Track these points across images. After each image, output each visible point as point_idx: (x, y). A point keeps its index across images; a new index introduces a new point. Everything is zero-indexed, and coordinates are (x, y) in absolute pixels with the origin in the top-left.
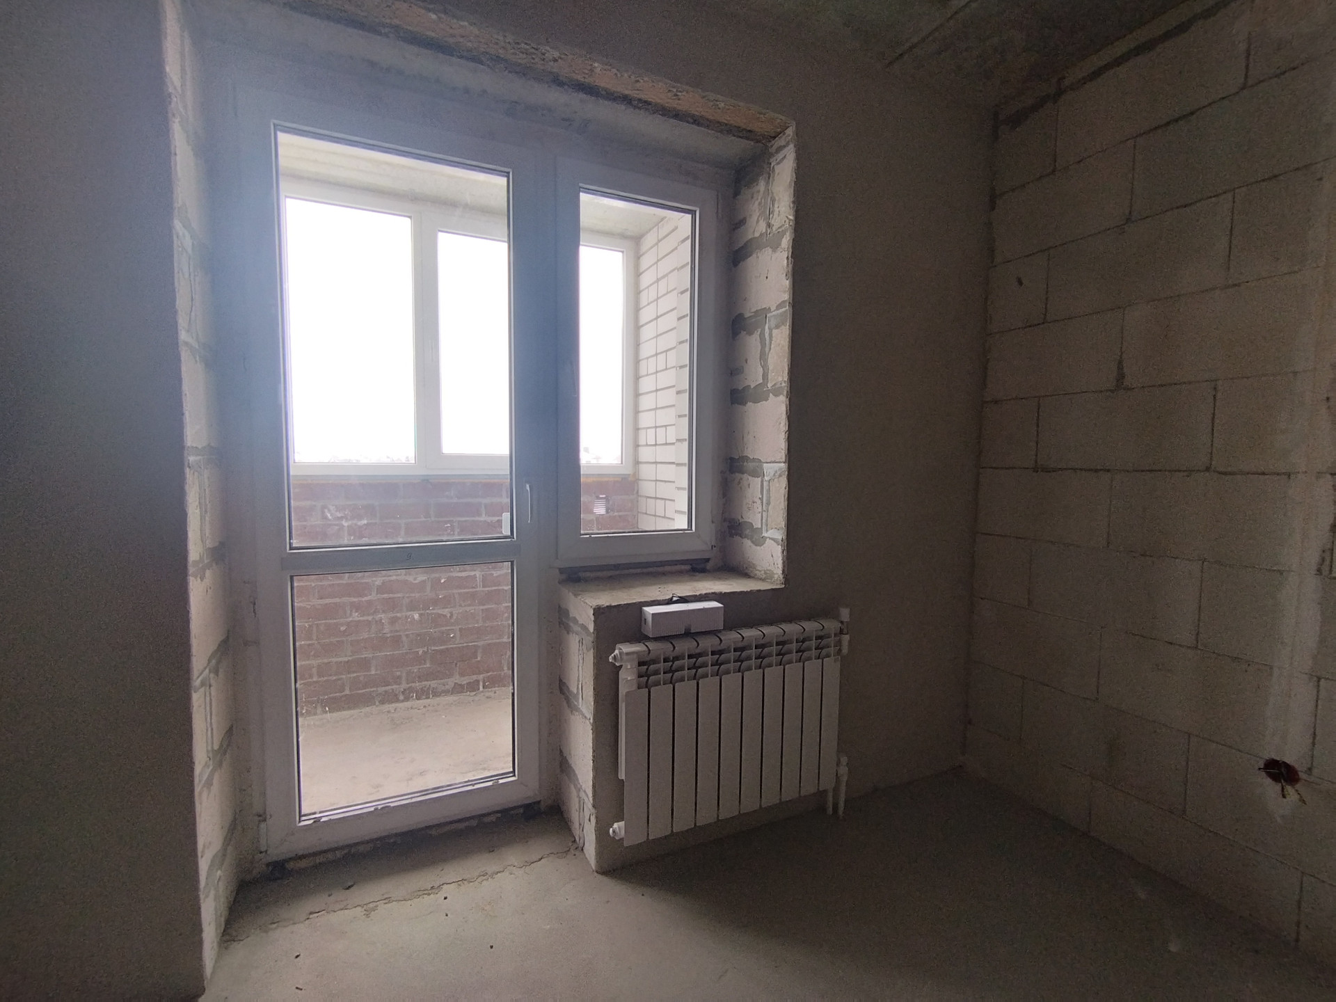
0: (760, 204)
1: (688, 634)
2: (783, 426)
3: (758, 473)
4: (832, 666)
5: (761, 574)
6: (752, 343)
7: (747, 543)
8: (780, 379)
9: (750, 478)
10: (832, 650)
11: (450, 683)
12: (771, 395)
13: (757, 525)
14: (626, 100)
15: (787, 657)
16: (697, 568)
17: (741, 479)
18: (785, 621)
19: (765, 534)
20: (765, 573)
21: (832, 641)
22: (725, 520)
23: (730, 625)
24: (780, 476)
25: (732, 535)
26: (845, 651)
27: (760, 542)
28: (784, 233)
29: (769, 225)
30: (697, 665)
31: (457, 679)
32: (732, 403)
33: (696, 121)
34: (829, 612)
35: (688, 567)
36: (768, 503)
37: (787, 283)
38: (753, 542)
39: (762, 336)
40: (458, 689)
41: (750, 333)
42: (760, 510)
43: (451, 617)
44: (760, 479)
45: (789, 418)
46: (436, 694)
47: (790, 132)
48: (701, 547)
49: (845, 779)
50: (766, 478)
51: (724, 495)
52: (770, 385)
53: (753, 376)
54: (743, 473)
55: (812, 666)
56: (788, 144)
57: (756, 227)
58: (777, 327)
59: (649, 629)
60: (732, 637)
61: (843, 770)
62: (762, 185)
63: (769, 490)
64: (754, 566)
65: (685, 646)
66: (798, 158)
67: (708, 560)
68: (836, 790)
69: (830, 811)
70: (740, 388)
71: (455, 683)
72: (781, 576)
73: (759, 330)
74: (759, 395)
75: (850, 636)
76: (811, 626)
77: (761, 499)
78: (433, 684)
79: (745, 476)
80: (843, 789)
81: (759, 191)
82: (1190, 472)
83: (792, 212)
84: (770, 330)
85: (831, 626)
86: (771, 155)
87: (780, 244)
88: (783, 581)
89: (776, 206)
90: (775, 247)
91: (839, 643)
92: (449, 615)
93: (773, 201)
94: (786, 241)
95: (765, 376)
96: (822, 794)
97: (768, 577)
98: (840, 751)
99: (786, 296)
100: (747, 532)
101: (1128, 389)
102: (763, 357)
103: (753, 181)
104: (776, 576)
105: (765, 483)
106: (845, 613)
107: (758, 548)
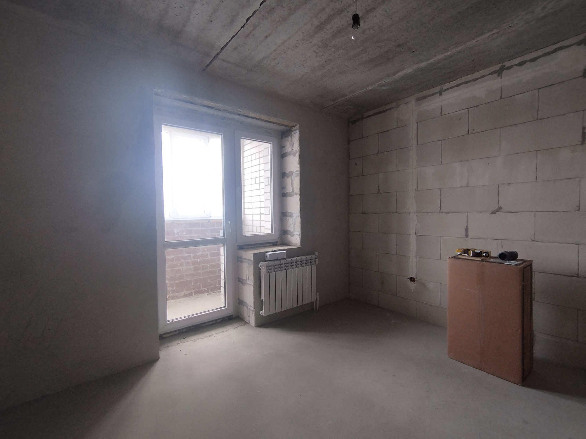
0: (289, 143)
1: (278, 259)
2: (299, 203)
3: (291, 216)
4: (314, 267)
5: (293, 245)
6: (288, 181)
7: (289, 236)
8: (297, 191)
9: (289, 218)
10: (314, 263)
11: (183, 294)
12: (295, 195)
13: (292, 230)
14: (256, 119)
15: (303, 265)
16: (275, 244)
17: (286, 218)
18: (301, 256)
19: (294, 233)
20: (295, 244)
21: (314, 260)
22: (282, 230)
23: (288, 257)
24: (298, 217)
25: (284, 234)
26: (317, 263)
27: (293, 235)
28: (297, 152)
29: (292, 149)
30: (280, 267)
31: (185, 292)
32: (283, 197)
33: (273, 123)
34: (312, 253)
35: (272, 244)
36: (295, 224)
37: (298, 166)
38: (291, 236)
39: (291, 179)
40: (185, 296)
41: (288, 177)
42: (293, 226)
43: (183, 270)
44: (292, 218)
45: (300, 201)
46: (178, 298)
47: (298, 127)
48: (275, 238)
49: (318, 299)
50: (294, 218)
51: (281, 223)
52: (294, 192)
53: (289, 189)
54: (287, 216)
55: (309, 267)
56: (297, 130)
57: (288, 149)
58: (296, 177)
59: (268, 258)
60: (289, 260)
61: (318, 297)
62: (290, 138)
63: (295, 221)
64: (291, 243)
65: (278, 262)
66: (300, 134)
67: (277, 242)
68: (316, 301)
69: (315, 309)
70: (285, 192)
71: (184, 294)
72: (300, 244)
73: (291, 177)
74: (291, 195)
75: (318, 260)
76: (309, 257)
77: (293, 223)
78: (177, 294)
79: (288, 217)
80: (318, 301)
81: (289, 140)
82: (393, 213)
83: (299, 147)
84: (294, 177)
85: (314, 257)
86: (292, 131)
87: (296, 155)
88: (300, 245)
89: (294, 145)
90: (295, 155)
91: (315, 261)
92: (182, 270)
93: (293, 143)
94: (298, 154)
95: (293, 189)
96: (312, 303)
97: (296, 245)
98: (317, 291)
99: (298, 169)
100: (289, 233)
101: (381, 193)
102: (292, 184)
103: (287, 136)
104: (298, 244)
105: (294, 219)
106: (317, 253)
107: (292, 237)
